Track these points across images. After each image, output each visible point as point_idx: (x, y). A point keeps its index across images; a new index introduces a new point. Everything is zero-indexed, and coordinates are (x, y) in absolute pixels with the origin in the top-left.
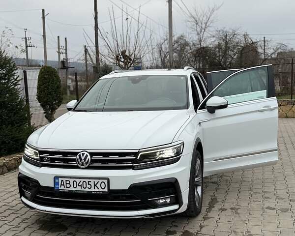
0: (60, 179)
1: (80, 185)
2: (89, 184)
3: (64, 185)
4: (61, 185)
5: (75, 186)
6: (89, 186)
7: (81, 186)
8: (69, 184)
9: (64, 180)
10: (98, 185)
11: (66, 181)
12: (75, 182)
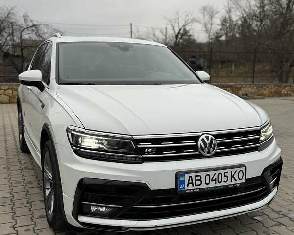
1: (214, 179)
2: (225, 176)
3: (192, 183)
4: (189, 183)
5: (207, 182)
6: (226, 179)
8: (200, 180)
9: (193, 175)
10: (236, 176)
11: (196, 176)
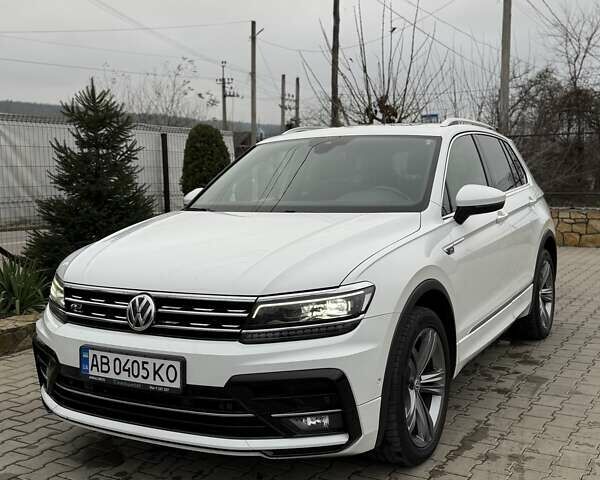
0: (91, 353)
1: (126, 368)
2: (144, 368)
3: (97, 366)
4: (93, 365)
6: (145, 374)
7: (128, 370)
8: (107, 364)
9: (99, 354)
10: (162, 372)
11: (102, 357)
12: (117, 362)
